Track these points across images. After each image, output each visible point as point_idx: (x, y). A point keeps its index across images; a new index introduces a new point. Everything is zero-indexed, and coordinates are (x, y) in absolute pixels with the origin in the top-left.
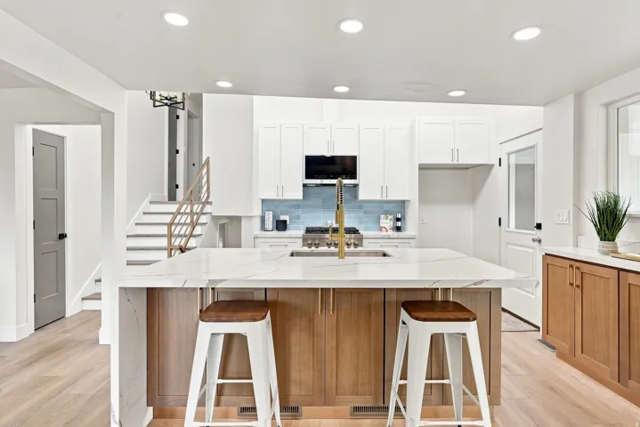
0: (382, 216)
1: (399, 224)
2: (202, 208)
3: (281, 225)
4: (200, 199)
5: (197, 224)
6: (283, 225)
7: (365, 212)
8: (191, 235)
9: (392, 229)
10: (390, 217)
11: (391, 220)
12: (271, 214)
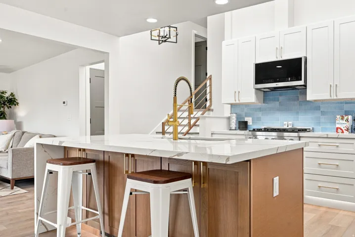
0: (338, 117)
4: (205, 108)
5: (195, 125)
6: (243, 125)
7: (323, 113)
8: (187, 133)
9: (347, 130)
10: (346, 118)
11: (347, 120)
12: (234, 117)
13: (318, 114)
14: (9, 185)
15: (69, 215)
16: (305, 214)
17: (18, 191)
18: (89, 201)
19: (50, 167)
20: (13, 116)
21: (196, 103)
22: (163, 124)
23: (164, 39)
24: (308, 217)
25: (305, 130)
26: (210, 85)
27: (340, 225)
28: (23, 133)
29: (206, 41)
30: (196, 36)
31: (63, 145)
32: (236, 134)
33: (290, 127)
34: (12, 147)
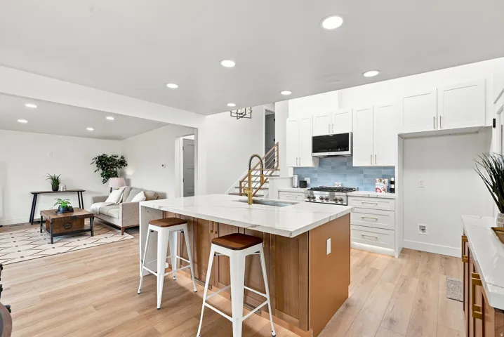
0: (377, 179)
1: (392, 186)
2: (272, 173)
3: (303, 185)
4: (273, 168)
5: (265, 182)
6: (303, 184)
7: (365, 176)
8: (260, 188)
9: (384, 190)
10: (383, 181)
11: (384, 182)
12: (296, 177)
13: (361, 176)
14: (120, 231)
15: (167, 262)
16: (351, 257)
17: (128, 236)
18: (182, 253)
19: (151, 227)
20: (123, 175)
21: (266, 164)
22: (241, 182)
23: (241, 116)
24: (354, 261)
25: (351, 190)
26: (278, 150)
27: (378, 268)
28: (131, 189)
29: (274, 115)
30: (266, 110)
31: (162, 209)
32: (298, 192)
33: (340, 186)
34: (121, 202)
